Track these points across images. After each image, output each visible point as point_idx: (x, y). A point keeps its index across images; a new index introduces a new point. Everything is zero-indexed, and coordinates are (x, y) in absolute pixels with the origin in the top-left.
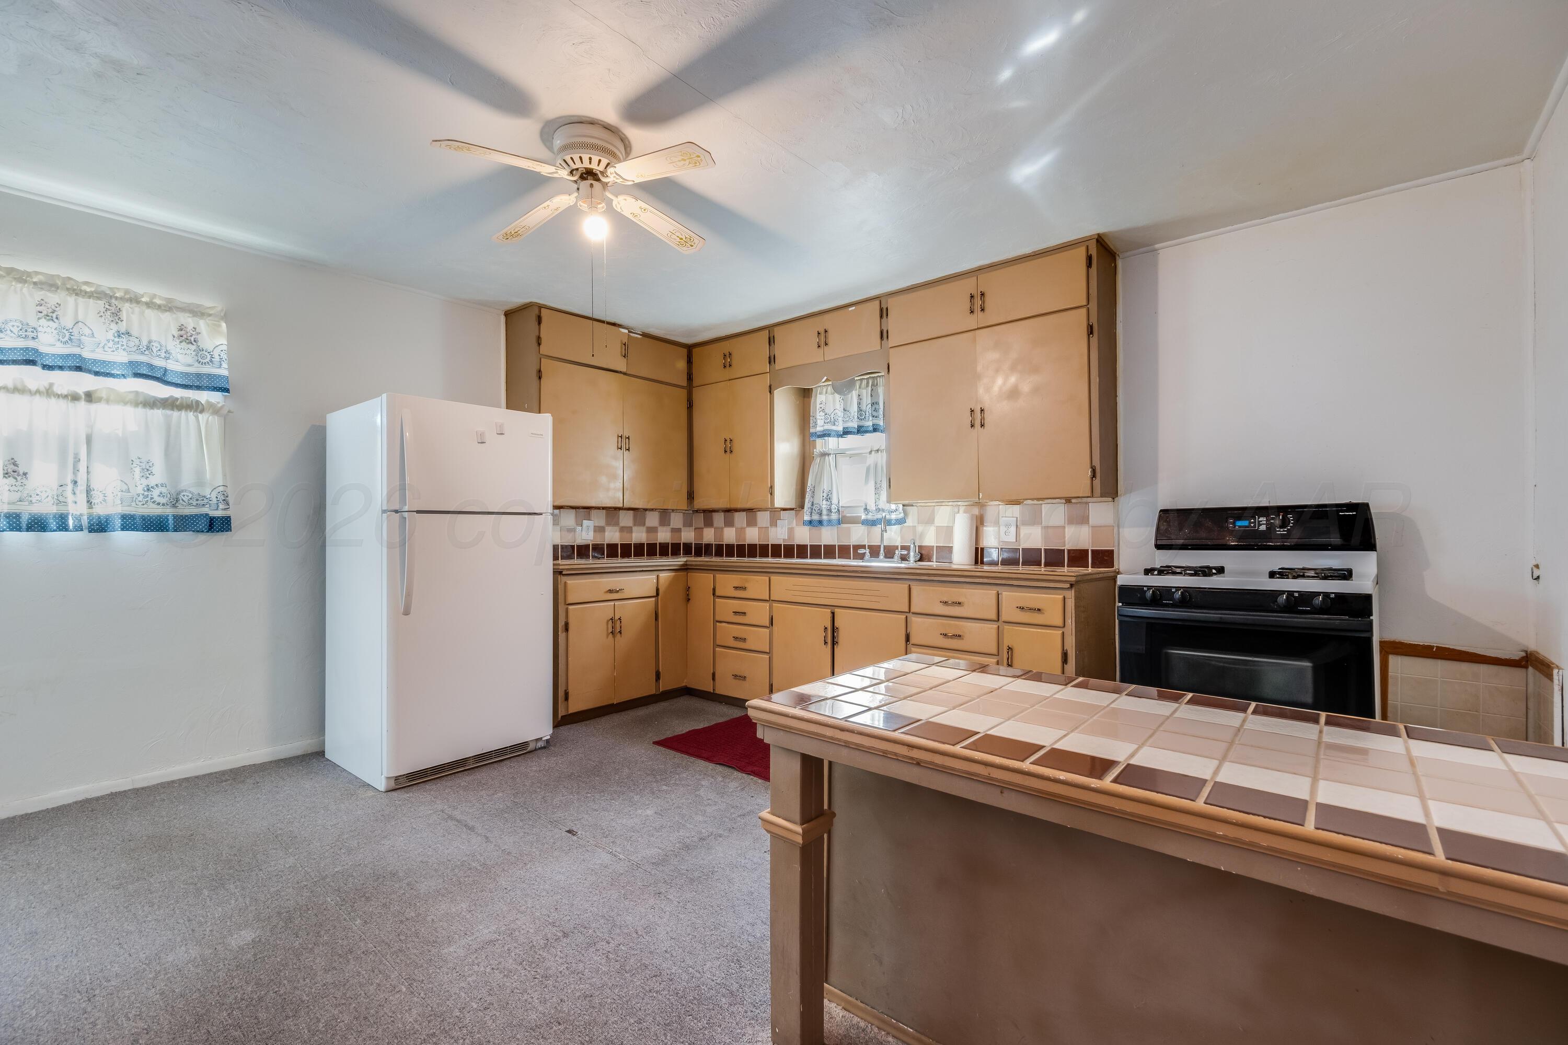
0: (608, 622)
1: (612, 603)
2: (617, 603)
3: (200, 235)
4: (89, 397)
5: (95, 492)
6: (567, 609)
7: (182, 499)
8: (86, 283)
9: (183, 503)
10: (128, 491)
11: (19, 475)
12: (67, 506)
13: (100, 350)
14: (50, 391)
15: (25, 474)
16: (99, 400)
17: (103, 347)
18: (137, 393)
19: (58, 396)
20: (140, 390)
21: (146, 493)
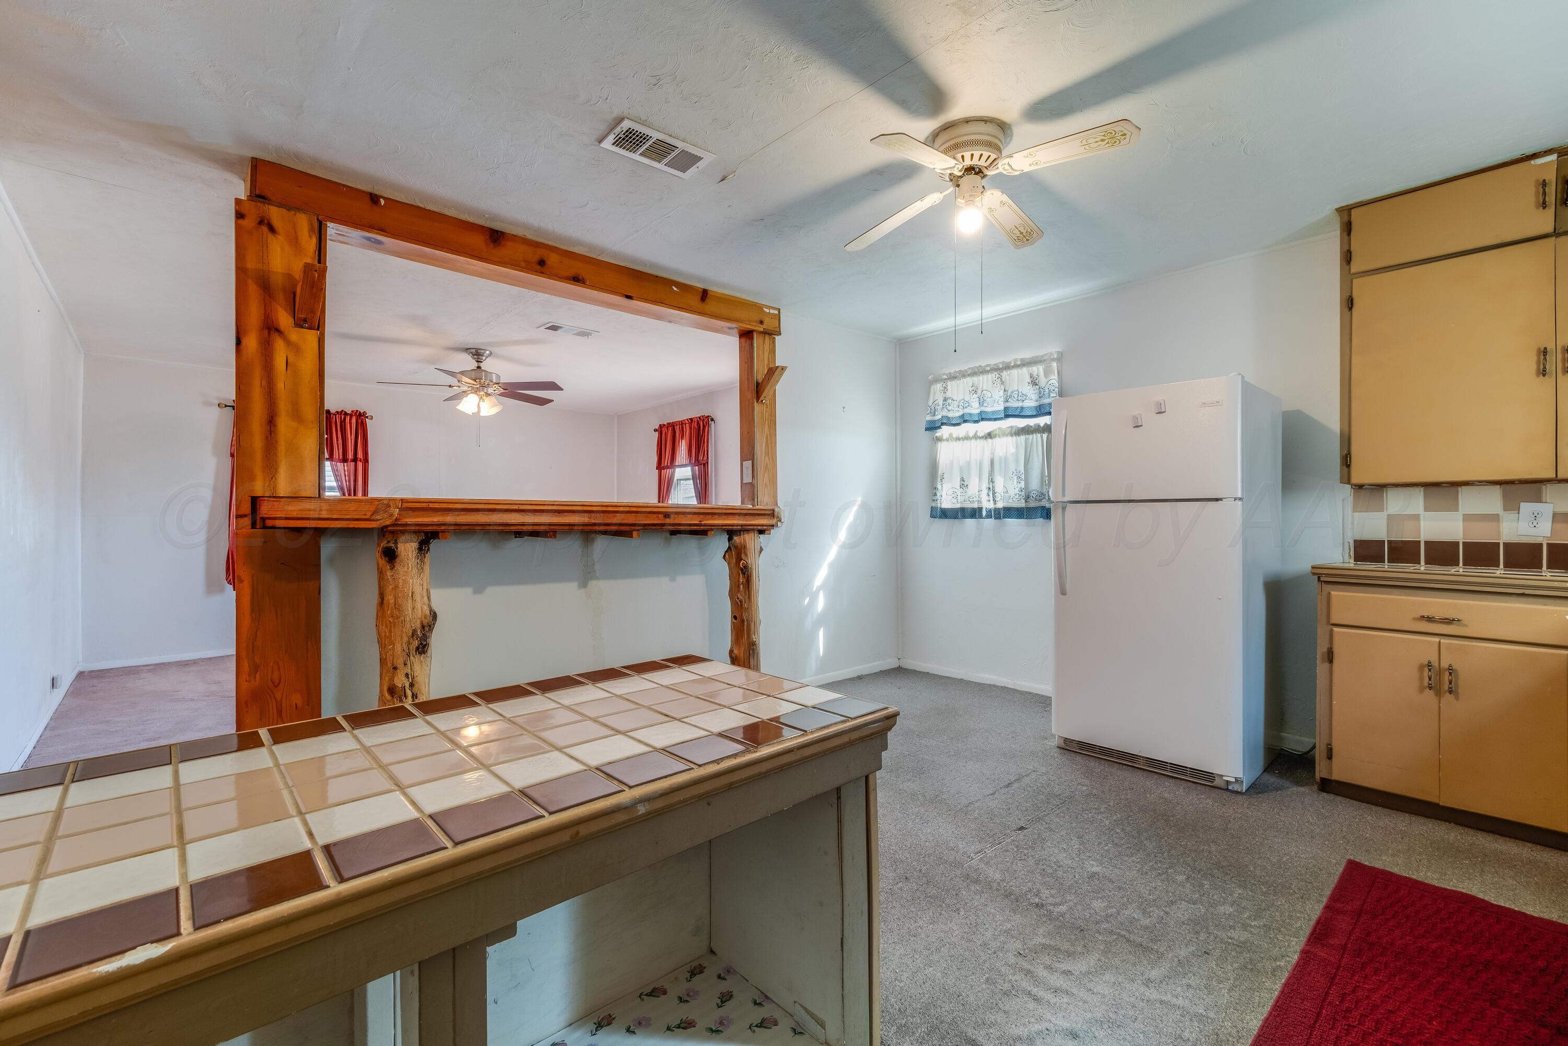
0: (1421, 668)
1: (1436, 639)
2: (1444, 641)
3: (1057, 301)
4: (989, 436)
5: (998, 494)
6: (1331, 633)
7: (1032, 497)
8: (988, 365)
9: (1033, 499)
10: (1007, 492)
11: (964, 487)
12: (982, 503)
13: (996, 405)
14: (976, 436)
15: (967, 486)
16: (995, 436)
17: (998, 402)
18: (1012, 427)
19: (980, 438)
20: (1014, 424)
21: (1020, 493)
